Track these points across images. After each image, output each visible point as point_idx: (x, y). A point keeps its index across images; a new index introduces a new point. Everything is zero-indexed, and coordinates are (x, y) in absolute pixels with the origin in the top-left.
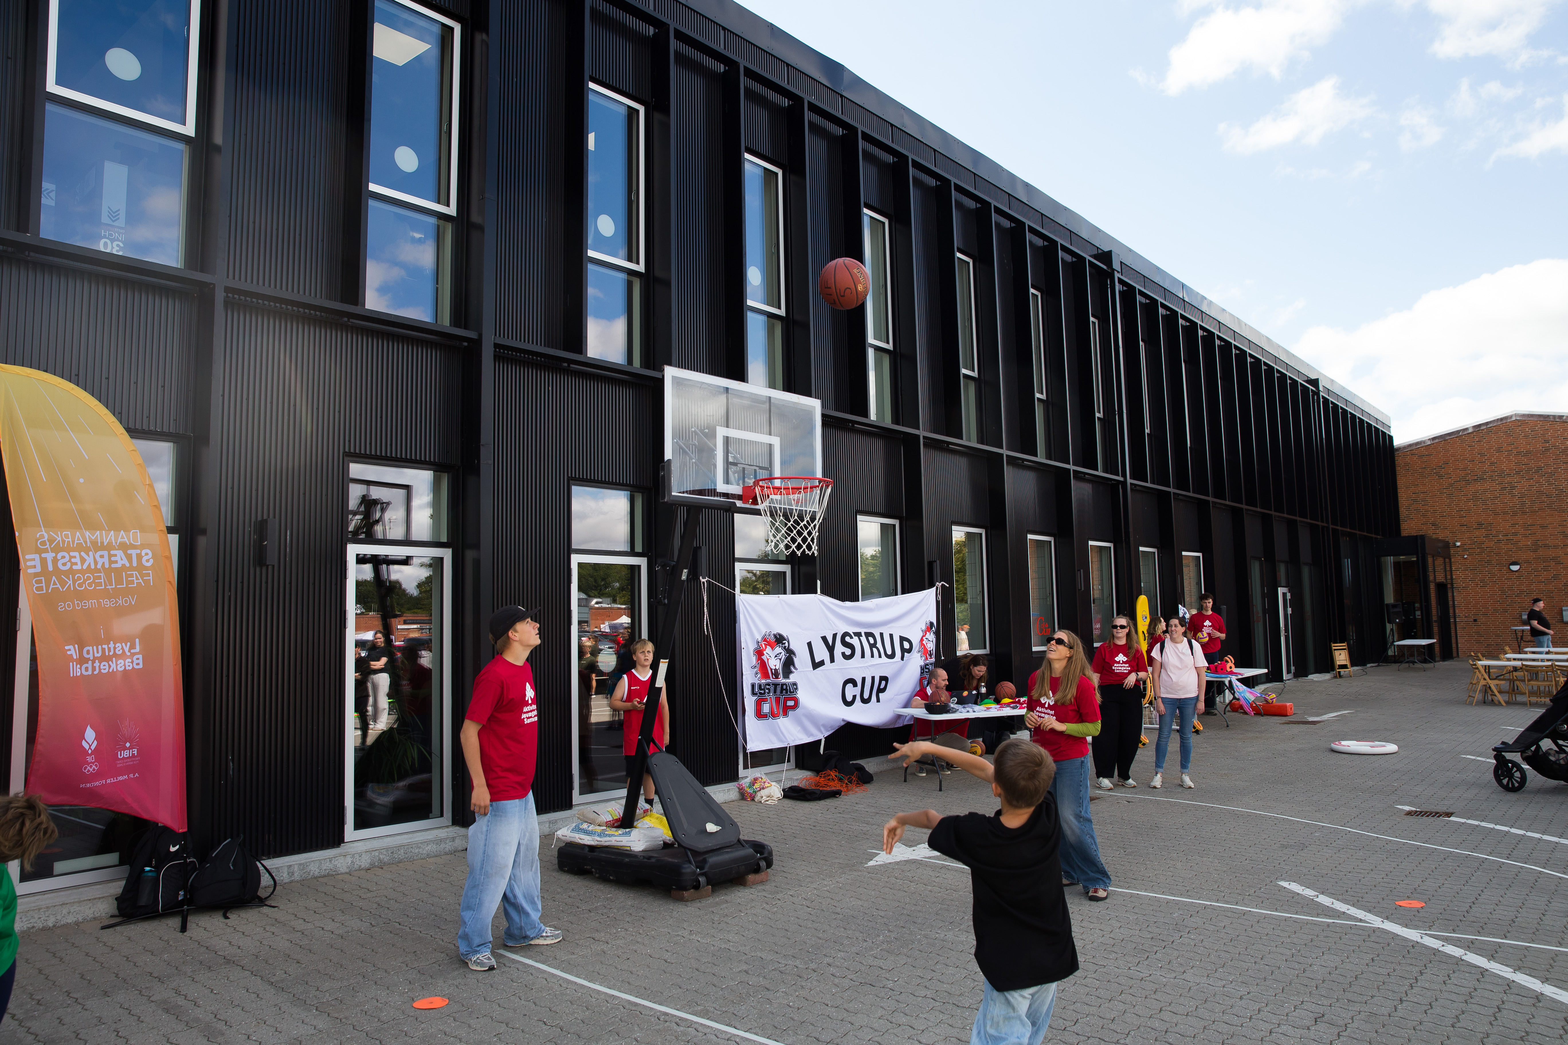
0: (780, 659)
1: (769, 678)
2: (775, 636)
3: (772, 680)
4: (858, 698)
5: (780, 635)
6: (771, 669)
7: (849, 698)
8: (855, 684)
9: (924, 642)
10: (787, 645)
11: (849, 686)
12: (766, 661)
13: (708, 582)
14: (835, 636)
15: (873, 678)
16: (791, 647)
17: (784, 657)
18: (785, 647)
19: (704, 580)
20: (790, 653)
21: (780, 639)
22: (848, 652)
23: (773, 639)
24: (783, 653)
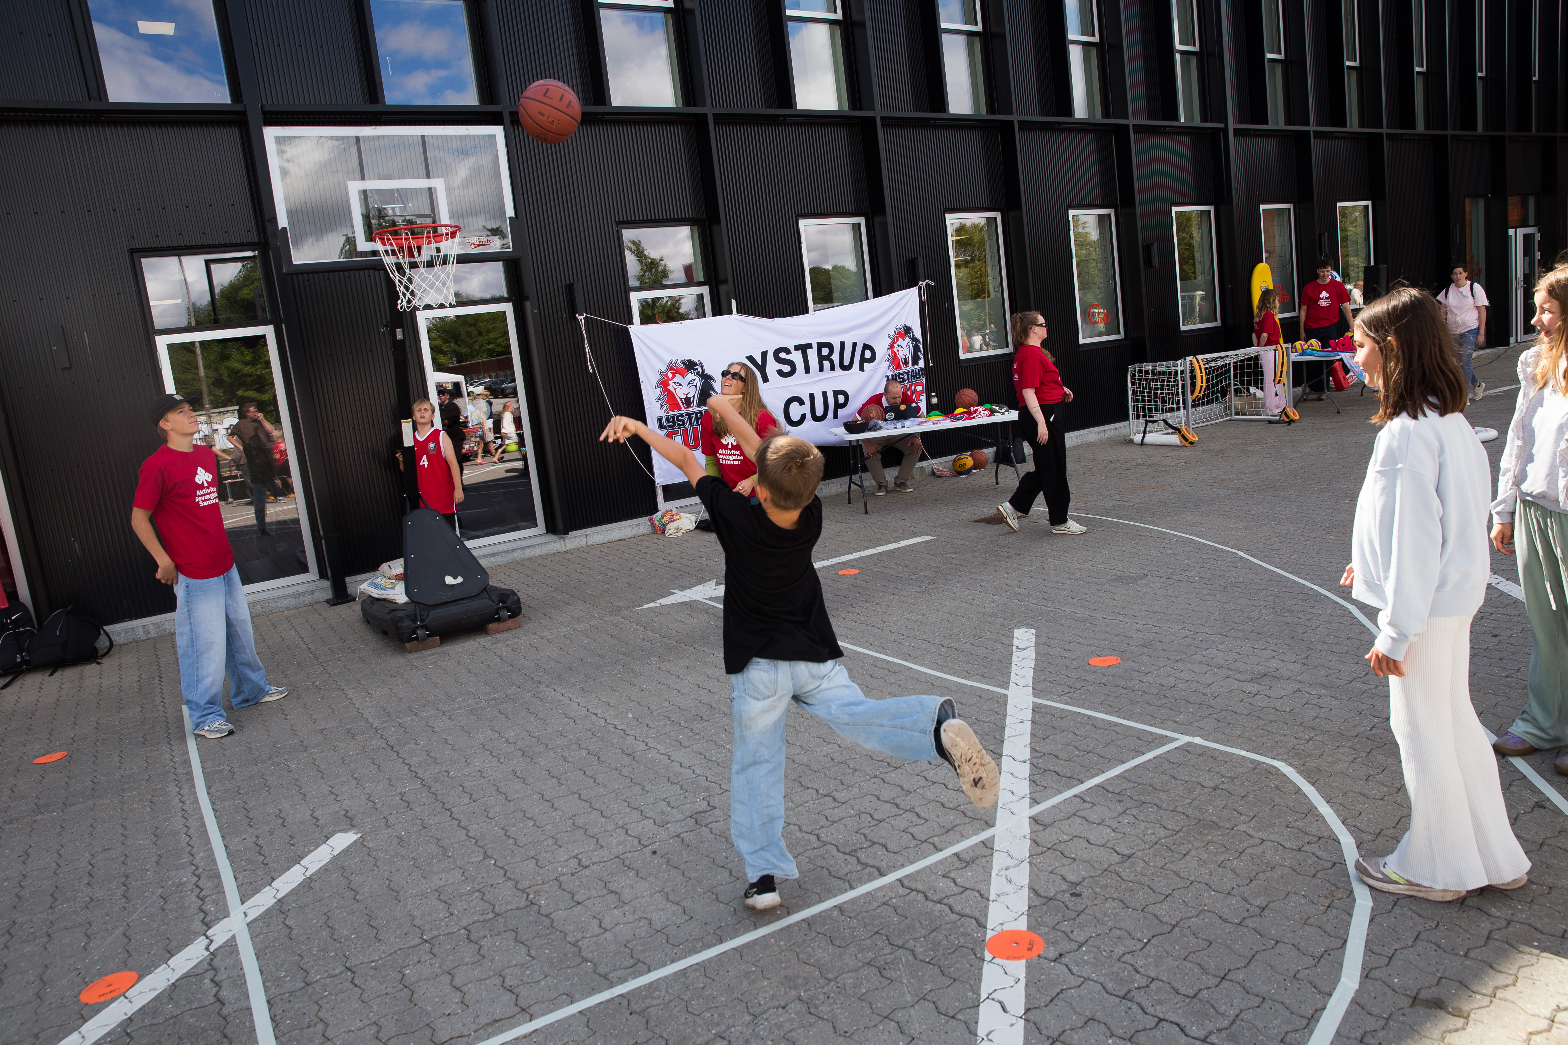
0: (696, 386)
1: (680, 408)
2: (683, 363)
3: (684, 410)
4: (809, 416)
5: (689, 361)
6: (681, 399)
7: (795, 417)
8: (801, 402)
9: (895, 350)
10: (700, 370)
11: (794, 406)
12: (673, 391)
13: (586, 319)
14: (764, 355)
15: (825, 394)
16: (707, 371)
17: (699, 383)
18: (698, 373)
19: (582, 317)
20: (707, 379)
21: (690, 365)
22: (786, 368)
23: (682, 367)
24: (698, 379)
